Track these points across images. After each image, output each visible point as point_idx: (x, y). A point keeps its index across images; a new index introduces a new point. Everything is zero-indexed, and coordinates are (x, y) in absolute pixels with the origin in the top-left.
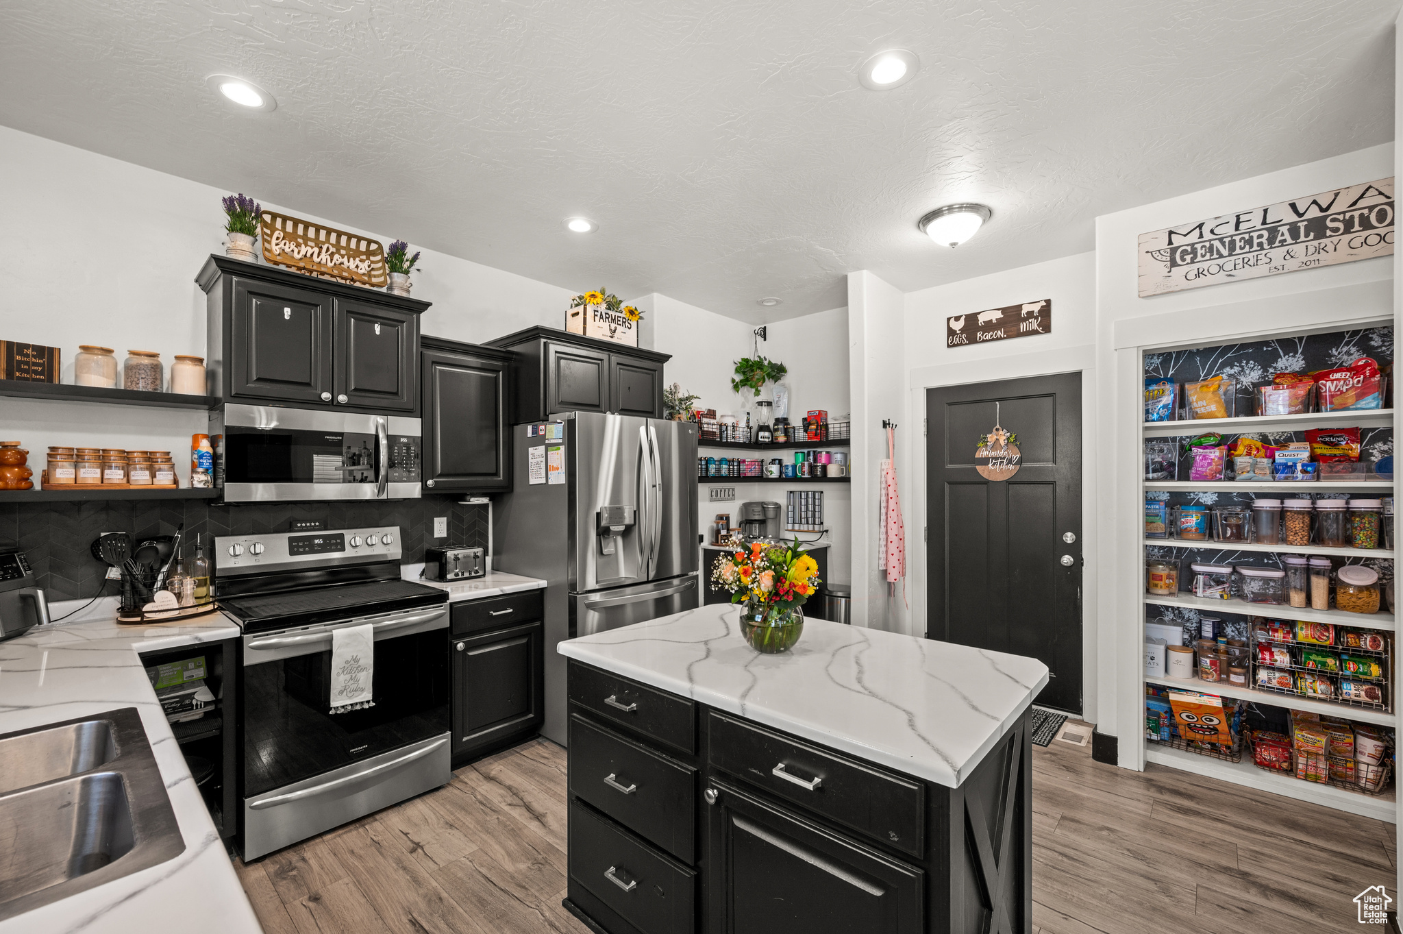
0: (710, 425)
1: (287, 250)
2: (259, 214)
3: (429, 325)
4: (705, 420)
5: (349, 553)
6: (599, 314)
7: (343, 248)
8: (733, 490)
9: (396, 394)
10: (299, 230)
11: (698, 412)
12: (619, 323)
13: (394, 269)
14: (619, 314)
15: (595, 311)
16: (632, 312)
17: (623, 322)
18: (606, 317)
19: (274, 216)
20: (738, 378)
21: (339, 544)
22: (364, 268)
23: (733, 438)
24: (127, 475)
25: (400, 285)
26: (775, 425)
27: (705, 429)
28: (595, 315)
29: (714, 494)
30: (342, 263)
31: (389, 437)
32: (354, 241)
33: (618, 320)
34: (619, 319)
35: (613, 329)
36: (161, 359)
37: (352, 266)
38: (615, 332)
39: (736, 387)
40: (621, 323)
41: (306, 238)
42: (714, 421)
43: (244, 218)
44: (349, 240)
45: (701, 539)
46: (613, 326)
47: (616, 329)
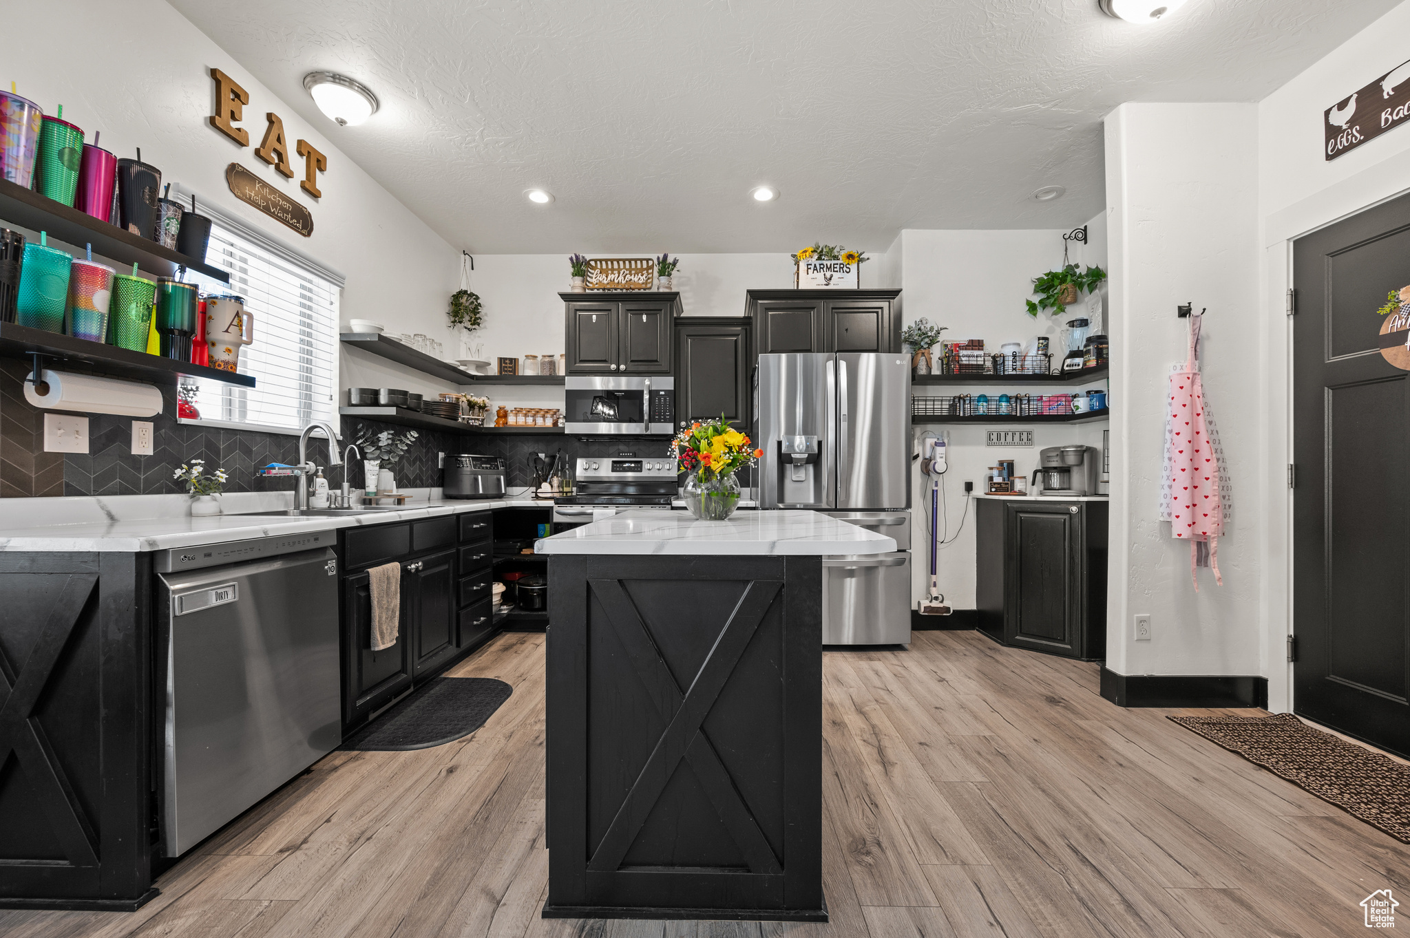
0: (968, 357)
1: (601, 279)
2: (588, 263)
3: (691, 308)
4: (962, 353)
5: (644, 474)
6: (812, 267)
7: (633, 269)
8: (1029, 433)
9: (658, 361)
10: (608, 265)
11: (957, 345)
12: (835, 270)
13: (661, 273)
14: (836, 262)
15: (808, 265)
16: (850, 257)
17: (840, 268)
18: (821, 268)
19: (596, 261)
20: (1036, 299)
21: (638, 467)
22: (643, 279)
23: (1014, 369)
24: (534, 420)
25: (659, 285)
26: (1085, 346)
27: (964, 362)
28: (808, 269)
29: (994, 437)
30: (631, 280)
31: (650, 392)
32: (639, 262)
33: (834, 268)
34: (835, 266)
35: (828, 276)
36: (555, 358)
37: (636, 279)
38: (830, 279)
39: (1032, 308)
40: (838, 269)
41: (613, 269)
42: (981, 353)
43: (580, 267)
44: (636, 263)
45: (969, 487)
46: (828, 274)
47: (832, 276)
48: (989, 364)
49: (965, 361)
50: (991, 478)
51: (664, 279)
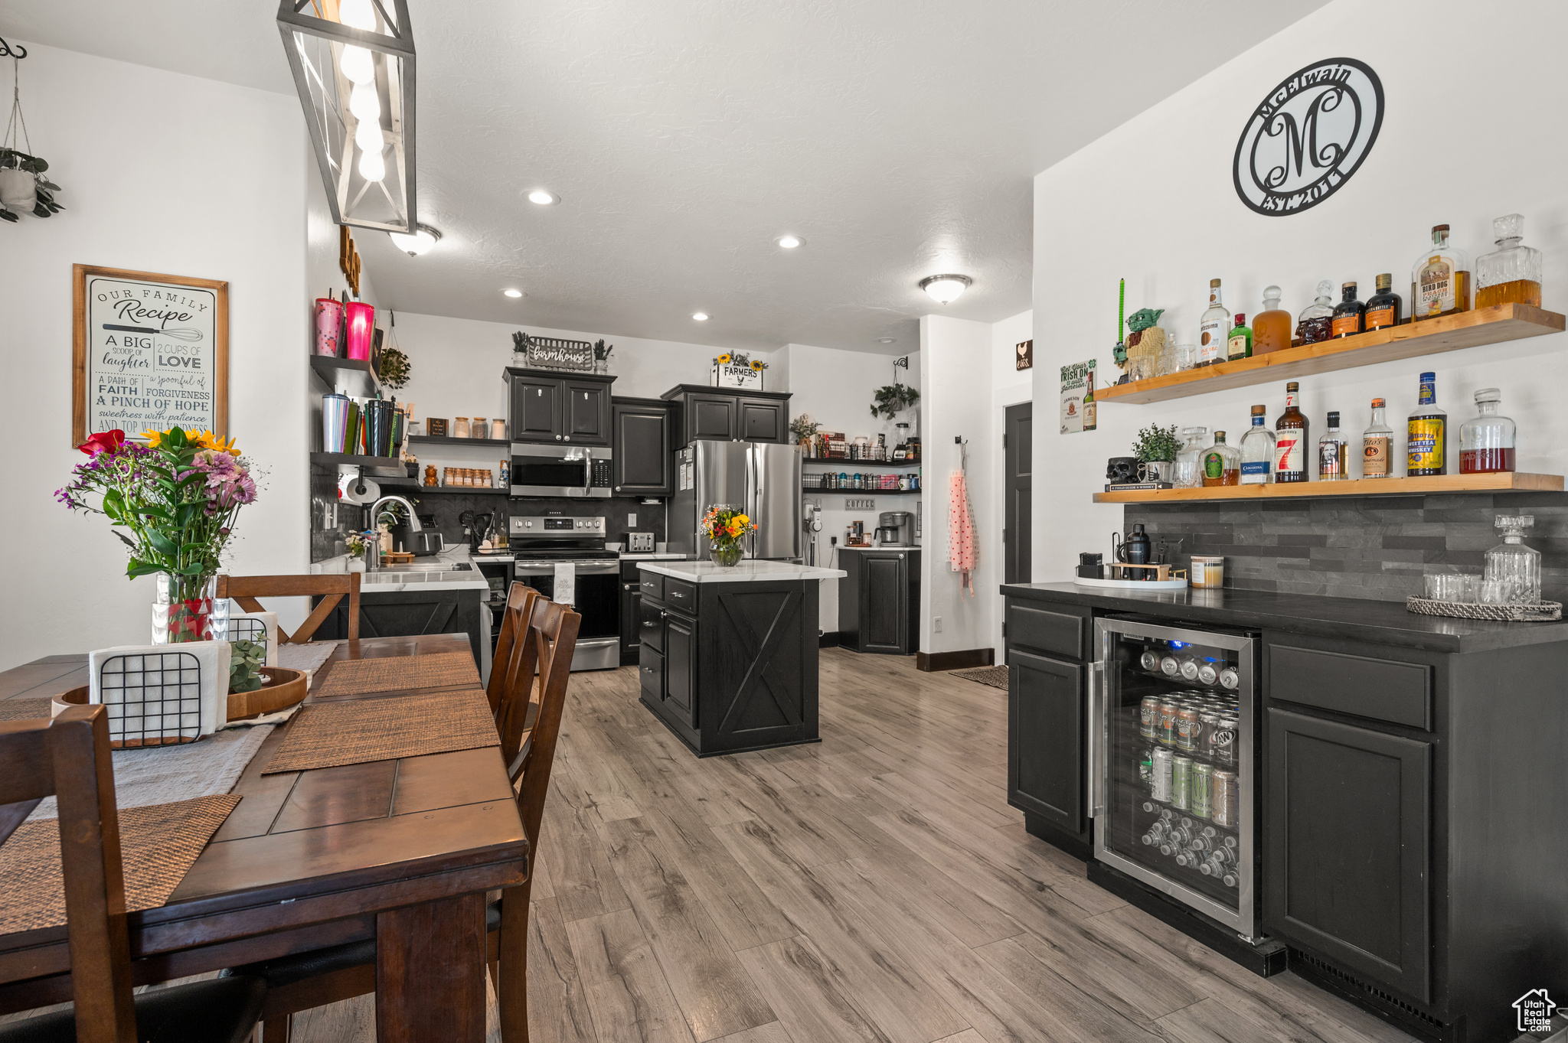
0: (835, 446)
1: (542, 356)
2: (528, 339)
3: (618, 390)
4: (832, 442)
5: (575, 531)
6: (729, 370)
7: (571, 349)
8: (872, 501)
9: (597, 434)
10: (548, 344)
11: (827, 436)
12: (746, 374)
13: (598, 357)
14: (746, 368)
15: (726, 368)
16: (757, 365)
17: (749, 373)
18: (735, 372)
19: (536, 338)
20: (877, 405)
21: (568, 524)
22: (581, 359)
23: (864, 456)
25: (600, 369)
26: (907, 443)
27: (833, 450)
28: (726, 372)
29: (850, 504)
30: (569, 359)
31: (592, 460)
32: (576, 344)
33: (745, 372)
35: (741, 379)
36: (487, 421)
37: (575, 360)
38: (742, 381)
39: (875, 411)
41: (551, 348)
42: (843, 443)
43: (521, 343)
44: (573, 344)
45: (834, 540)
46: (741, 377)
47: (743, 378)
48: (848, 451)
49: (833, 448)
50: (849, 534)
51: (600, 363)
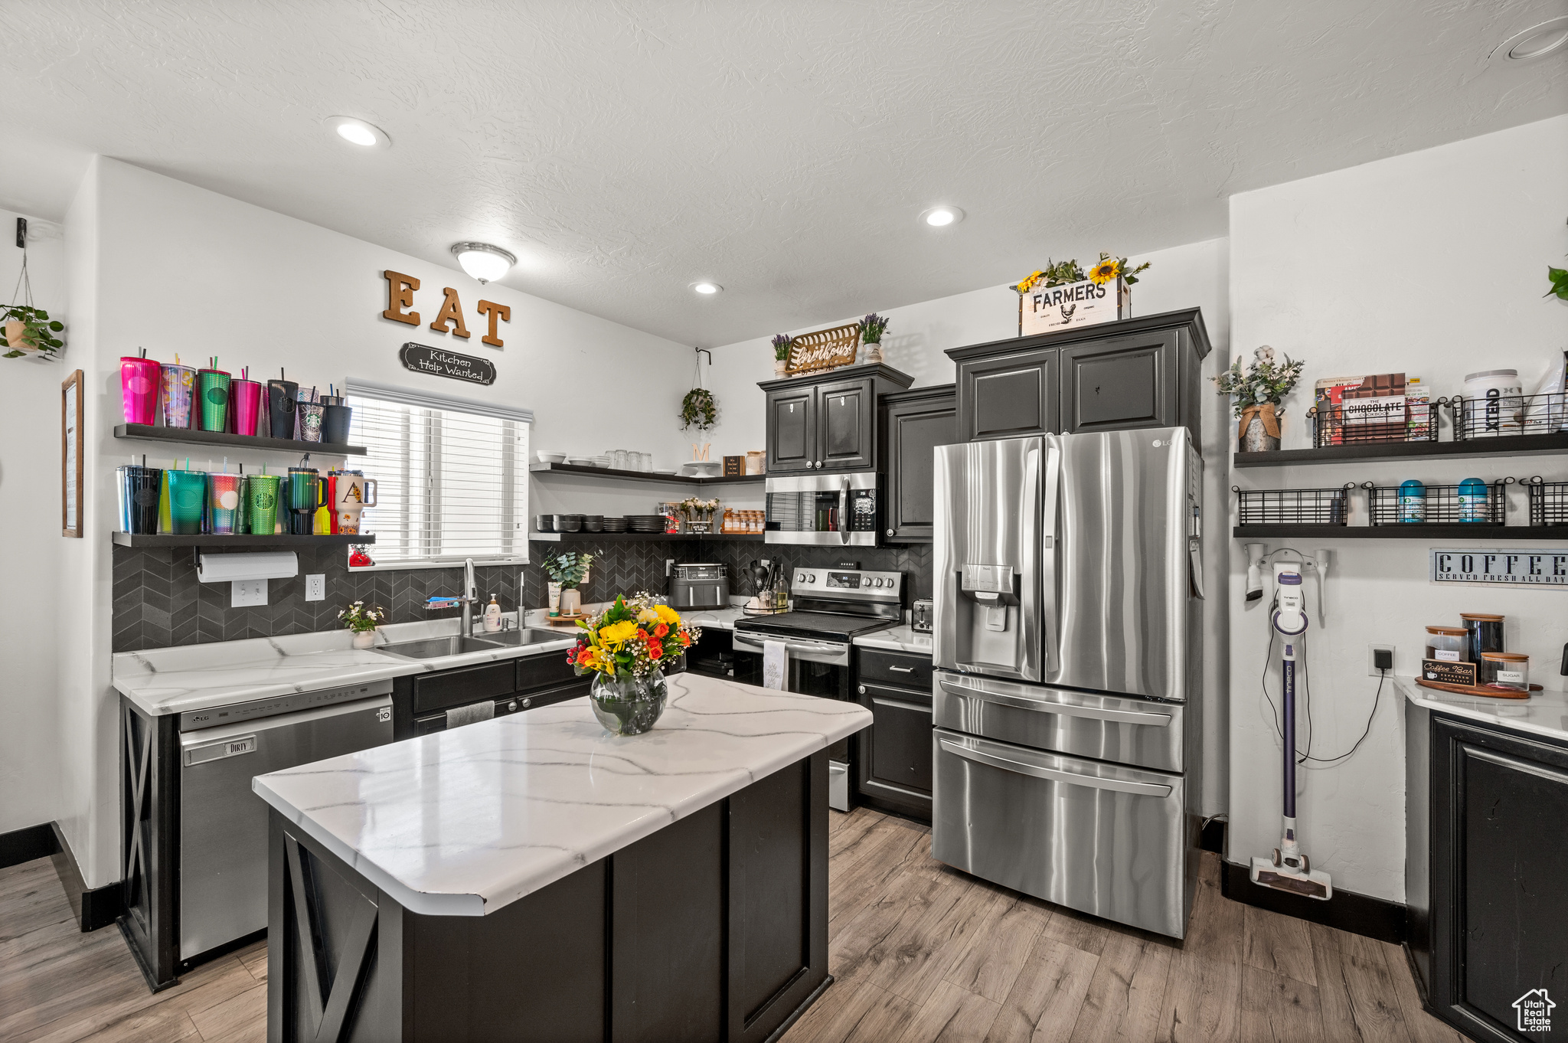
0: (1362, 411)
1: (806, 359)
2: (794, 341)
4: (1348, 404)
5: (861, 590)
6: (1042, 299)
7: (841, 340)
9: (857, 453)
10: (815, 340)
12: (1080, 296)
13: (867, 341)
14: (1081, 283)
15: (1035, 297)
16: (1105, 270)
17: (1088, 292)
18: (1055, 298)
19: (802, 337)
21: (854, 582)
22: (848, 350)
23: (1490, 426)
24: (748, 525)
25: (868, 354)
27: (1354, 422)
28: (1036, 303)
29: (1455, 563)
30: (836, 354)
31: (849, 492)
32: (846, 330)
33: (1077, 293)
34: (1079, 290)
37: (842, 353)
38: (1071, 312)
40: (1084, 295)
41: (820, 344)
42: (1400, 400)
43: (785, 348)
44: (843, 332)
45: (1384, 660)
46: (1068, 306)
47: (1073, 307)
48: (1421, 418)
49: (1355, 419)
51: (869, 348)
